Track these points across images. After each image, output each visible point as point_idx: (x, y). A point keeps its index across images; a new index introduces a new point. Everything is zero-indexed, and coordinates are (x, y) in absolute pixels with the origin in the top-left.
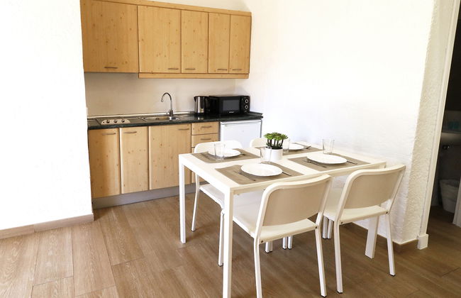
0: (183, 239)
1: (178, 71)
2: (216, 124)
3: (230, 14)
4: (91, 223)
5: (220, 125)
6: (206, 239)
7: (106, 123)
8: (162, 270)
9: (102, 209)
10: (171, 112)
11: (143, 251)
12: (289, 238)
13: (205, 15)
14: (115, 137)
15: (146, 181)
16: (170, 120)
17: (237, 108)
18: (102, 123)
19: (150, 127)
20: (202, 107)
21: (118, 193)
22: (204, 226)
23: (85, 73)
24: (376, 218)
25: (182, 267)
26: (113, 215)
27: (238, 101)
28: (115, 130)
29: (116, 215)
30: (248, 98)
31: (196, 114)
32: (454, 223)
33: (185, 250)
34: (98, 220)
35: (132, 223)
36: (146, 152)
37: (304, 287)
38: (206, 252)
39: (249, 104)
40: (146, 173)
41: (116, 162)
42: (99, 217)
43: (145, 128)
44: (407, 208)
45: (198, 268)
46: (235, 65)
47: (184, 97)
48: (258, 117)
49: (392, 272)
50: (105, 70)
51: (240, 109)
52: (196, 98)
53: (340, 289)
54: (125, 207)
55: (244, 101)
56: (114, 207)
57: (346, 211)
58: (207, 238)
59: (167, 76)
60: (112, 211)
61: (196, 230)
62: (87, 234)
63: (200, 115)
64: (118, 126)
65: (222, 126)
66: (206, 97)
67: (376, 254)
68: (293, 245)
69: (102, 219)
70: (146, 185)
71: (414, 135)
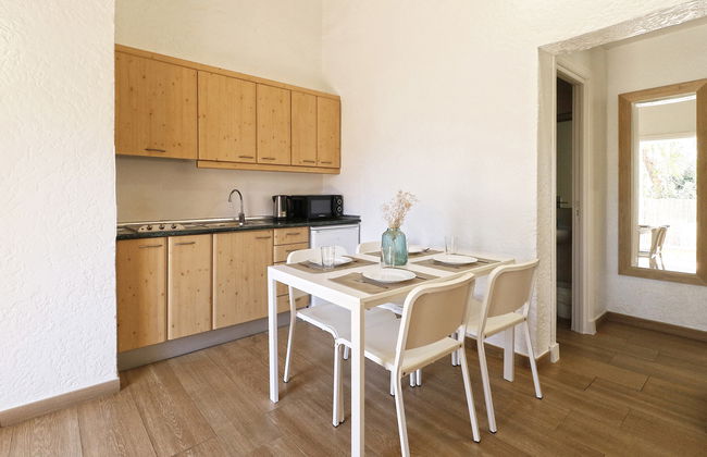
0: (274, 397)
1: (253, 161)
2: (305, 230)
3: (317, 95)
4: (115, 394)
5: (310, 231)
6: (309, 390)
7: (145, 230)
8: (250, 450)
9: (133, 369)
10: (242, 217)
11: (214, 426)
12: (418, 371)
13: (286, 94)
14: (161, 251)
15: (209, 317)
16: (241, 226)
17: (328, 211)
18: (140, 230)
19: (215, 236)
20: (283, 210)
21: (162, 340)
22: (300, 373)
23: (117, 156)
24: (511, 329)
25: (279, 439)
26: (153, 376)
27: (329, 202)
28: (161, 241)
29: (158, 375)
30: (340, 197)
31: (275, 220)
32: (573, 329)
33: (279, 412)
34: (128, 388)
35: (188, 384)
36: (209, 272)
37: (451, 434)
38: (311, 410)
39: (341, 205)
40: (209, 304)
41: (161, 290)
42: (128, 383)
43: (208, 236)
44: (538, 313)
45: (304, 436)
46: (323, 157)
47: (259, 197)
48: (355, 220)
49: (539, 395)
50: (146, 154)
51: (332, 212)
52: (275, 198)
53: (493, 428)
54: (173, 363)
55: (335, 201)
56: (154, 363)
57: (489, 320)
58: (309, 388)
59: (239, 166)
60: (152, 371)
61: (290, 379)
62: (108, 416)
63: (282, 219)
64: (166, 235)
65: (313, 233)
66: (288, 197)
67: (515, 376)
68: (423, 381)
69: (134, 385)
70: (208, 323)
71: (535, 228)
